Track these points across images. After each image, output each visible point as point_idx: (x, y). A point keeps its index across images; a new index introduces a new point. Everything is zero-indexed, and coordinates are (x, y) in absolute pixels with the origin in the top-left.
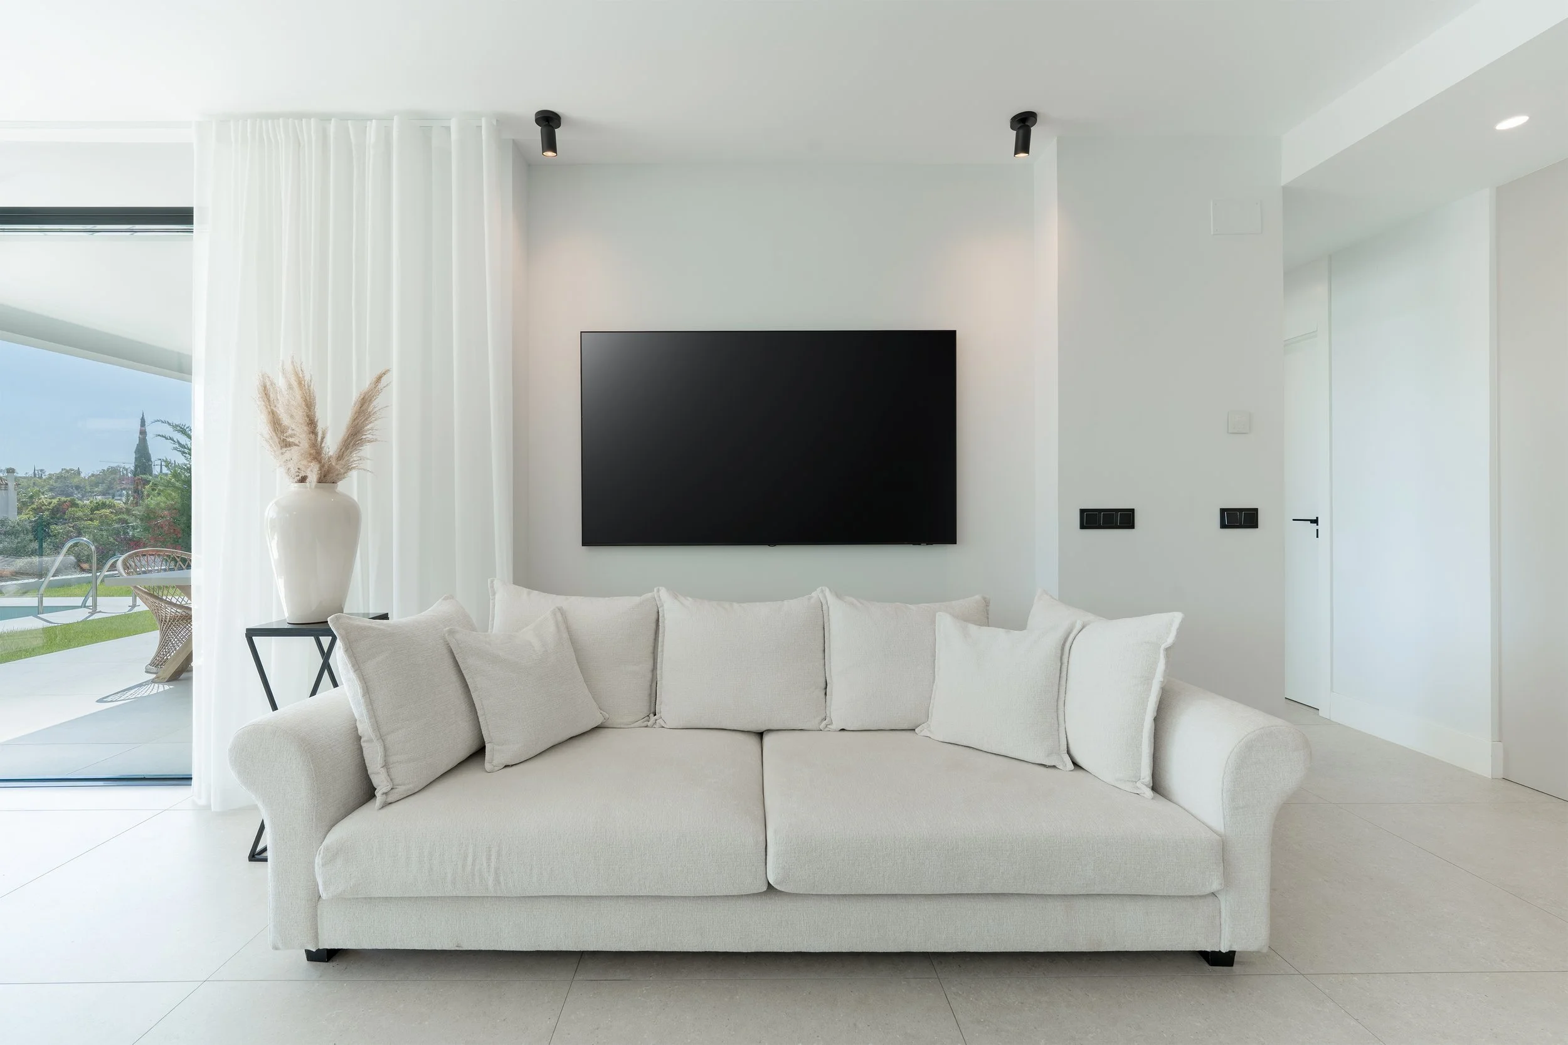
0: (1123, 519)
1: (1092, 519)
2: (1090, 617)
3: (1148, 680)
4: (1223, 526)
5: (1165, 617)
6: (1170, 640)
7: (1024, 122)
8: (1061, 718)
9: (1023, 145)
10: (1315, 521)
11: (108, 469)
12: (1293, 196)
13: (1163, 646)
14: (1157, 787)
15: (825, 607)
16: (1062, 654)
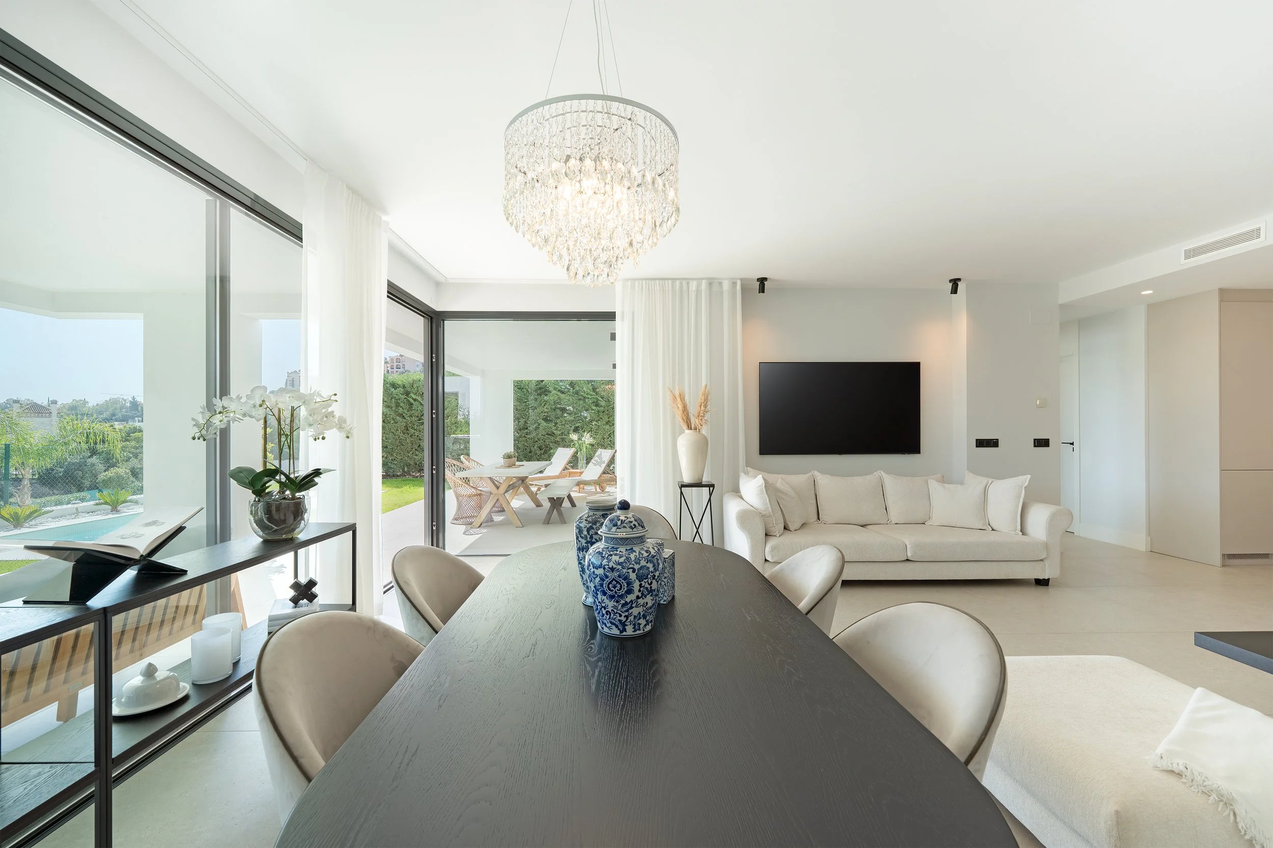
0: (994, 443)
1: (981, 443)
2: (993, 480)
3: (1019, 497)
4: (1035, 446)
5: (1024, 477)
6: (1026, 484)
7: (955, 283)
8: (986, 513)
9: (954, 290)
10: (1072, 444)
11: (110, 400)
12: (1063, 307)
13: (1024, 487)
14: (1023, 531)
15: (882, 478)
16: (985, 492)
